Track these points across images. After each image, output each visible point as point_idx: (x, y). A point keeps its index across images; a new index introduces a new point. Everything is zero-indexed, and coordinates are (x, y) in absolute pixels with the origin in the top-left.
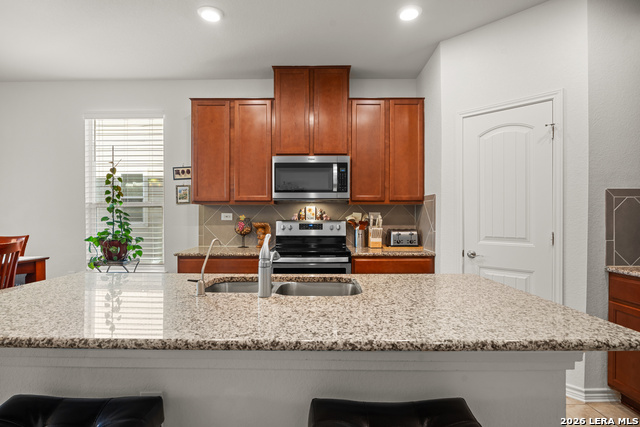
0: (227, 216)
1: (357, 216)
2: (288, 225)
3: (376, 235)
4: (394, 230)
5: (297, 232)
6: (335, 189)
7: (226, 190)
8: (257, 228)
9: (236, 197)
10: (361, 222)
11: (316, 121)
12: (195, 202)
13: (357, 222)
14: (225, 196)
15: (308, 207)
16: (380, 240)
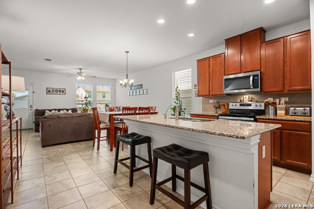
0: (211, 101)
1: (271, 100)
2: (234, 104)
3: (281, 109)
4: (292, 107)
5: (238, 107)
6: (252, 87)
7: (208, 91)
8: (221, 105)
9: (211, 94)
10: (272, 103)
11: (244, 58)
12: (198, 96)
13: (271, 103)
14: (208, 93)
15: (245, 96)
16: (283, 112)
